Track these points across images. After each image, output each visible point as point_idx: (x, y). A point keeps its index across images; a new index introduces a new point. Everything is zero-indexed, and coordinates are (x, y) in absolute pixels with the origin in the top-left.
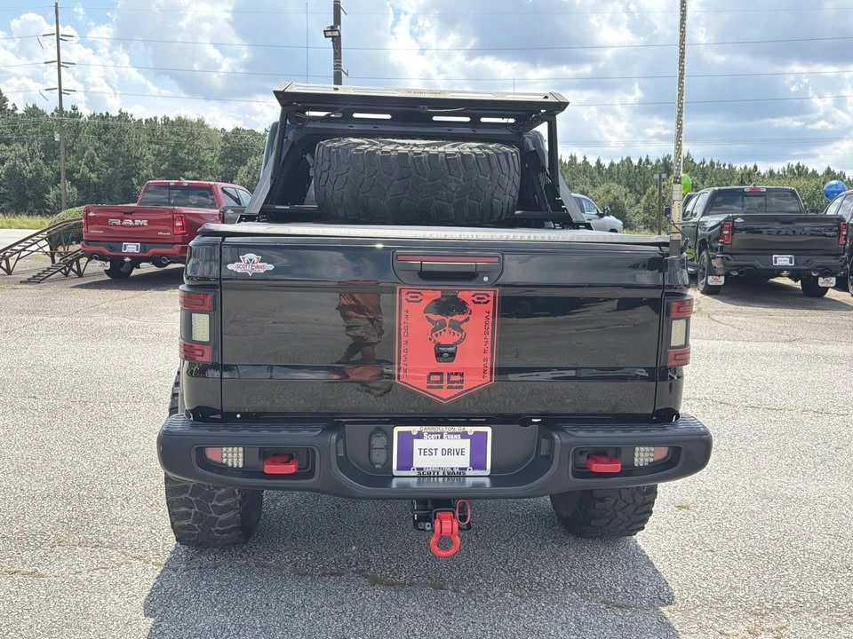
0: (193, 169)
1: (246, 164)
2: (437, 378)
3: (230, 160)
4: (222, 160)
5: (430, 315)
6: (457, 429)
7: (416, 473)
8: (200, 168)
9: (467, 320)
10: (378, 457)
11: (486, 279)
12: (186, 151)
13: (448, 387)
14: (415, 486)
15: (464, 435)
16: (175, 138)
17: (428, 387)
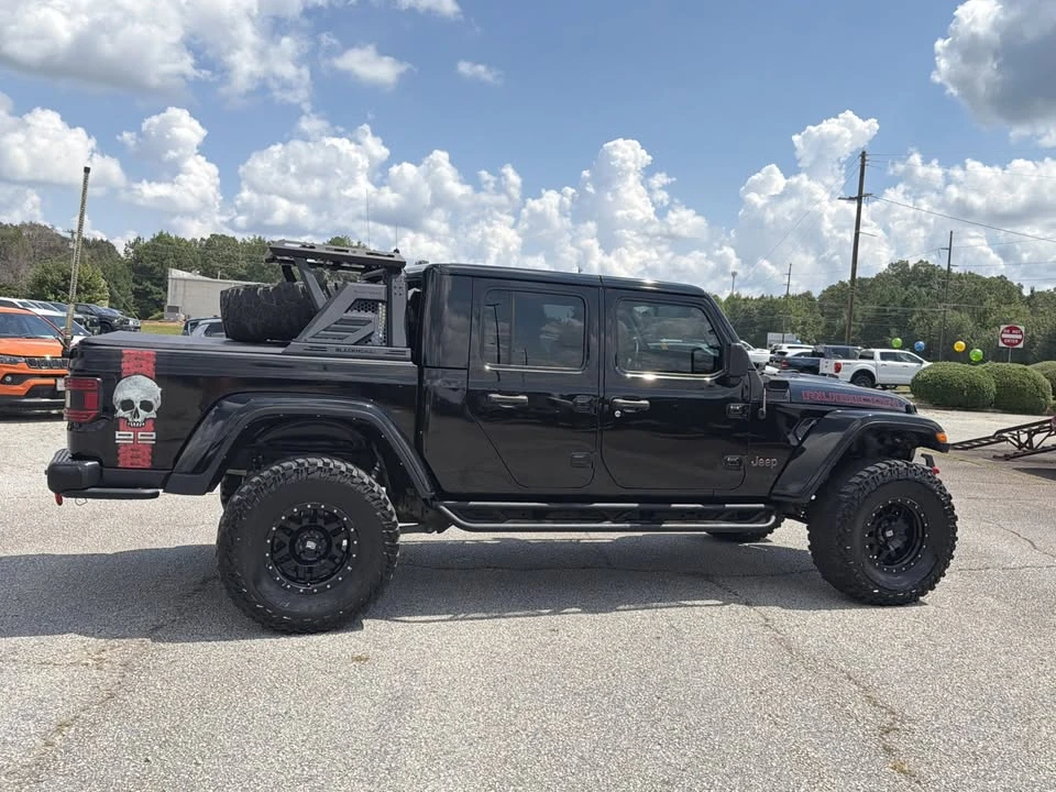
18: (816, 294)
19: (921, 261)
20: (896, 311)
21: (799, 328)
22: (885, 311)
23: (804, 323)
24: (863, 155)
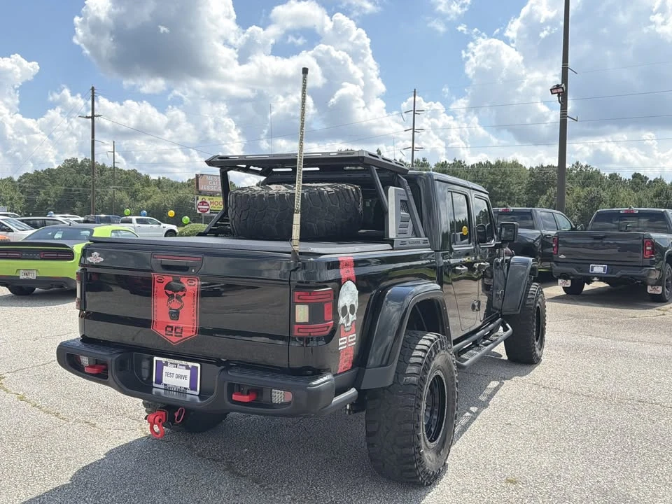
0: (504, 200)
1: (546, 194)
2: (170, 329)
3: (535, 191)
4: (528, 191)
5: (167, 291)
6: (184, 363)
7: (163, 387)
8: (509, 199)
9: (184, 295)
10: (145, 374)
11: (193, 271)
12: (499, 186)
13: (176, 336)
15: (187, 367)
16: (492, 177)
17: (166, 334)
18: (16, 178)
19: (86, 159)
20: (79, 191)
21: (8, 202)
22: (71, 190)
23: (11, 199)
24: (93, 89)
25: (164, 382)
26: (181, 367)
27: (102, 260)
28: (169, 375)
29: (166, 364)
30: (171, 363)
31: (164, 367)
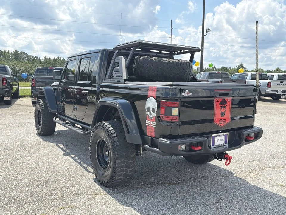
2: (221, 121)
5: (220, 105)
6: (223, 134)
7: (215, 146)
9: (226, 106)
10: (210, 143)
13: (223, 123)
14: (215, 150)
25: (215, 144)
26: (221, 136)
27: (191, 94)
28: (217, 140)
29: (216, 137)
30: (218, 136)
31: (215, 138)
